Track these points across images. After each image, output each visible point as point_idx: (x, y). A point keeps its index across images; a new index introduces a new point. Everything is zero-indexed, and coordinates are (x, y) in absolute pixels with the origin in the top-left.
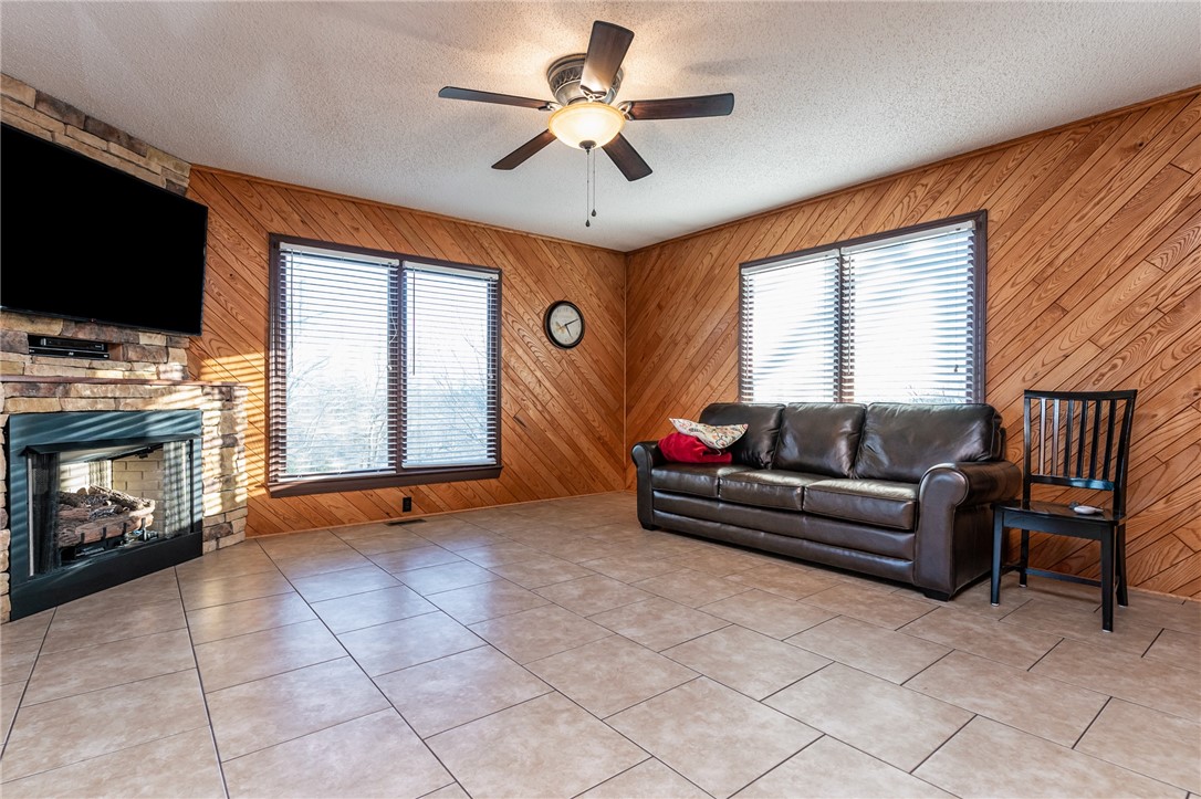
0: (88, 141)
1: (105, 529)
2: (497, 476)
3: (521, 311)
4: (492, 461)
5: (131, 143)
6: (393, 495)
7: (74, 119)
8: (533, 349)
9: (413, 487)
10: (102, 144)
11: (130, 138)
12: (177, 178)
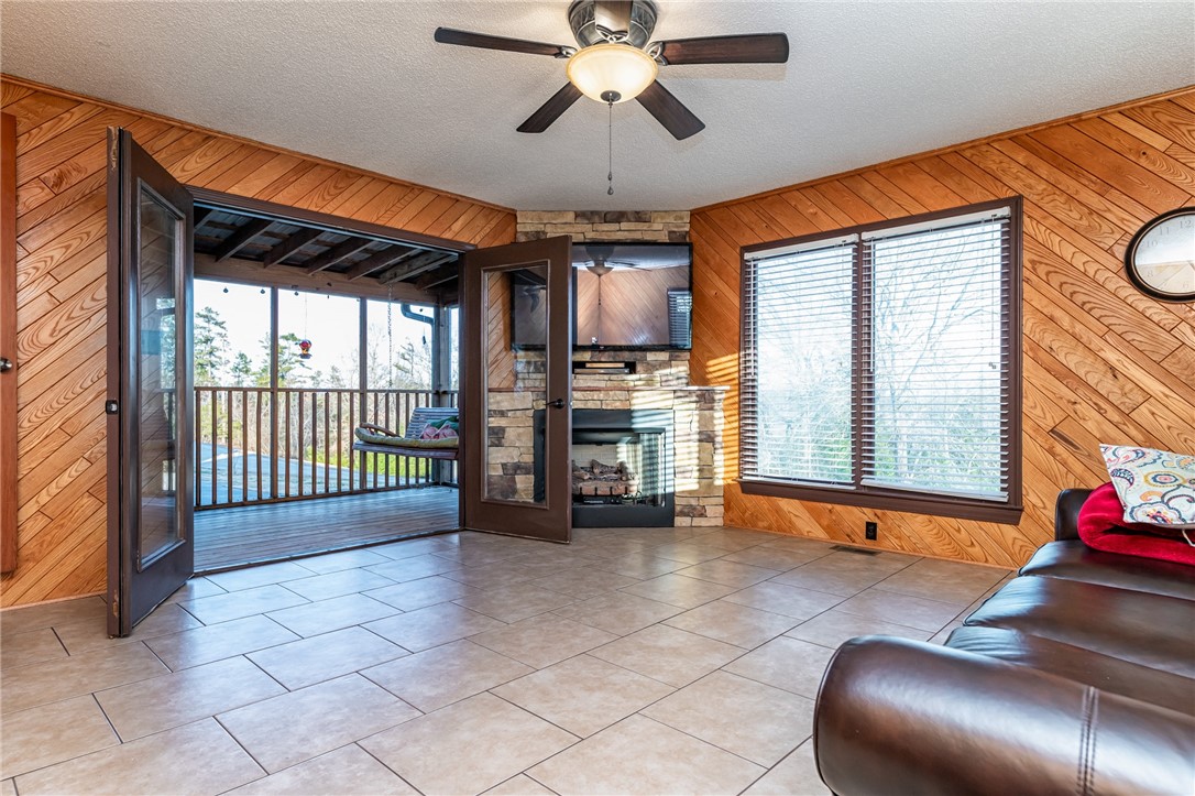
0: (606, 229)
1: (596, 489)
2: (1015, 522)
3: (1067, 252)
4: (1003, 497)
5: (639, 217)
6: (858, 517)
7: (596, 219)
8: (1097, 313)
9: (879, 512)
10: (615, 226)
11: (637, 213)
12: (677, 227)
